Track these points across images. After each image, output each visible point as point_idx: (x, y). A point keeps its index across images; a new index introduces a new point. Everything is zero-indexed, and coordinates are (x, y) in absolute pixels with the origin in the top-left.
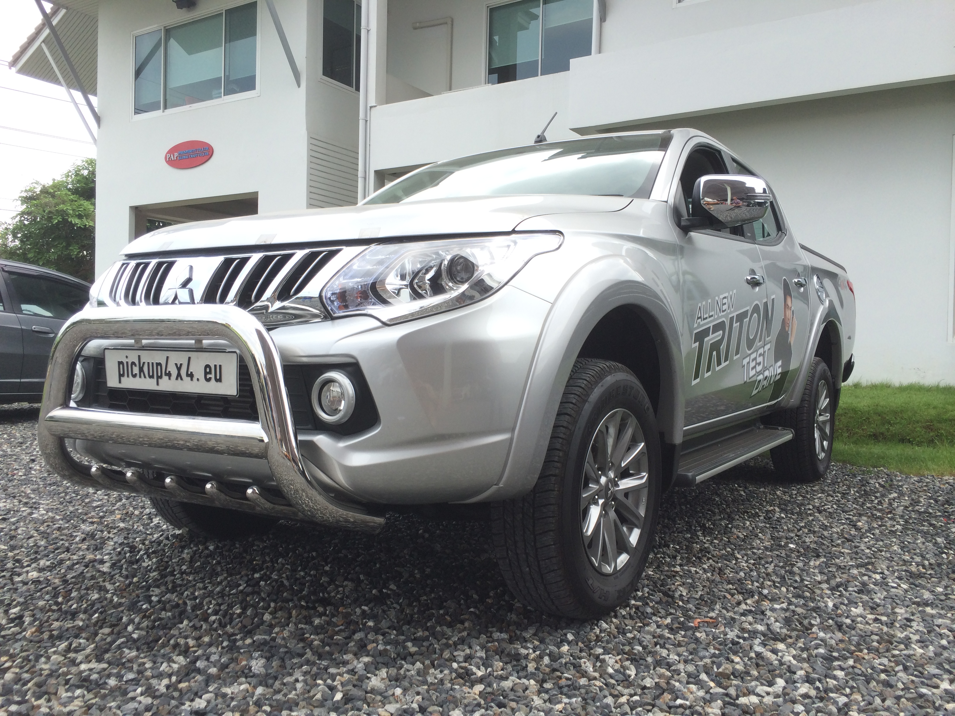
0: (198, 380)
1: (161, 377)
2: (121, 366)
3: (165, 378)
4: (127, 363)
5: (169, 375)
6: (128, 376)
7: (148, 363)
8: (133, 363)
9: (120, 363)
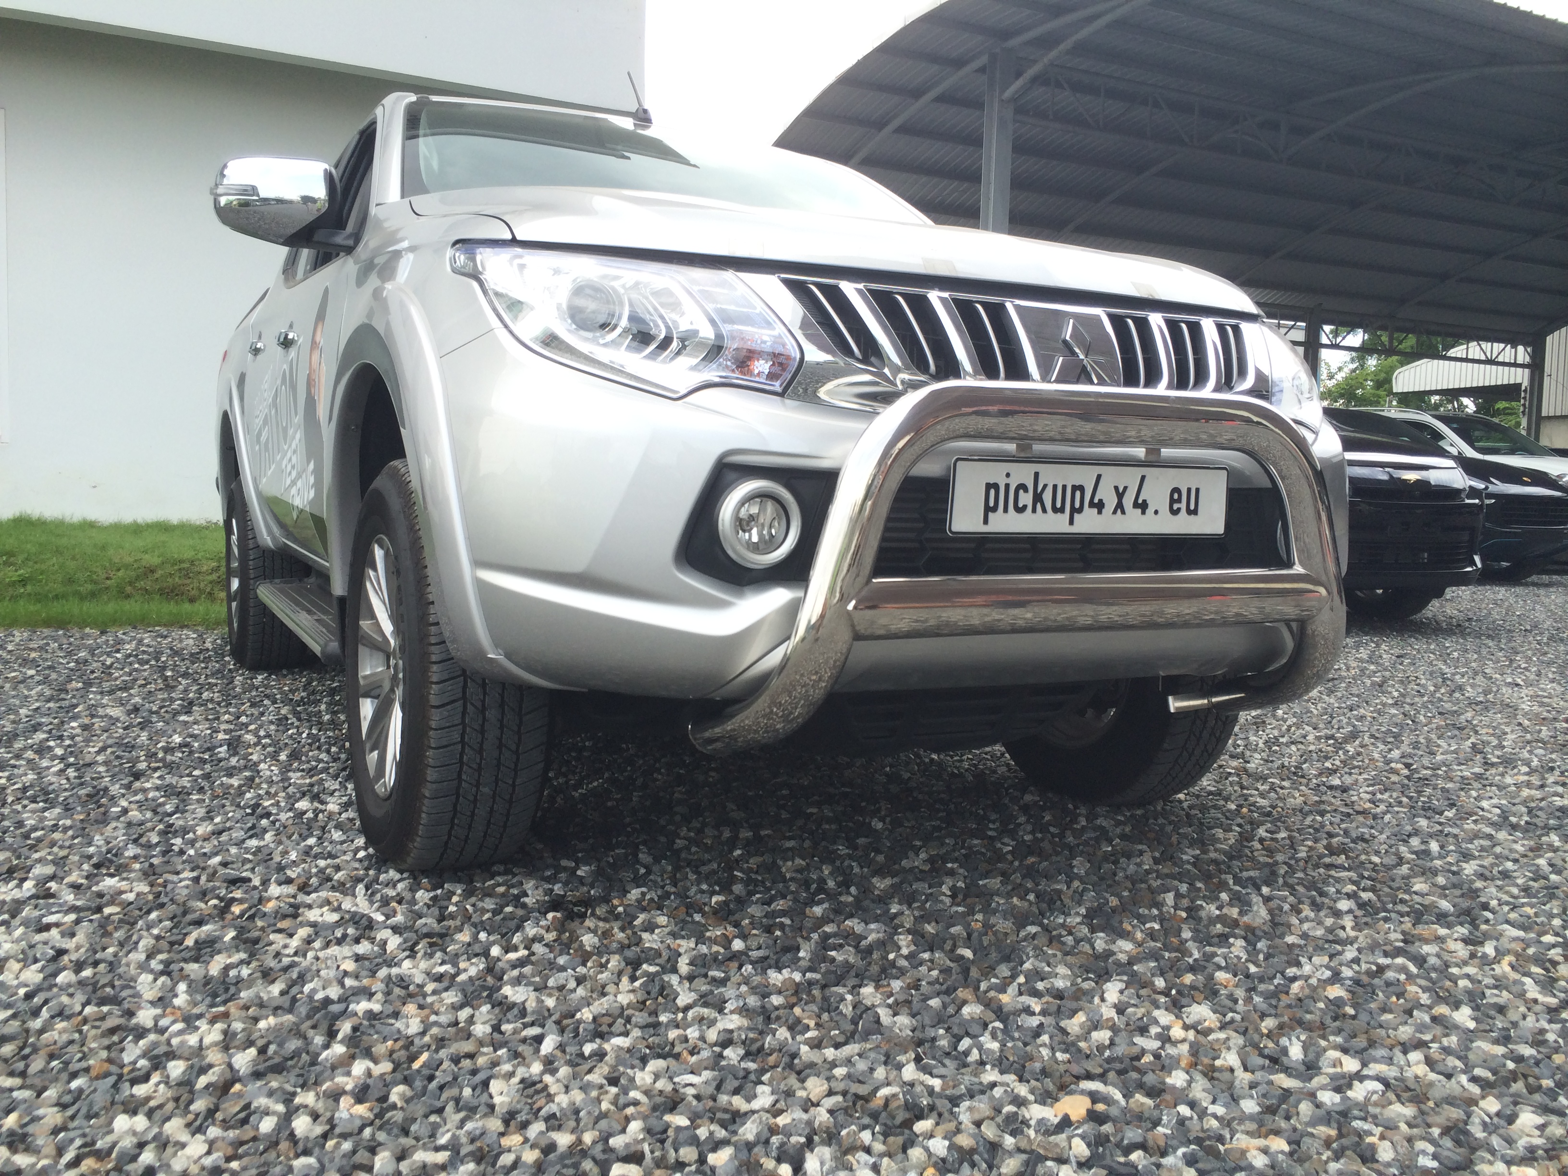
0: (1156, 512)
1: (1080, 510)
2: (992, 492)
3: (1089, 513)
4: (1007, 486)
5: (1100, 506)
6: (1006, 510)
7: (1055, 487)
8: (1022, 487)
9: (989, 486)
